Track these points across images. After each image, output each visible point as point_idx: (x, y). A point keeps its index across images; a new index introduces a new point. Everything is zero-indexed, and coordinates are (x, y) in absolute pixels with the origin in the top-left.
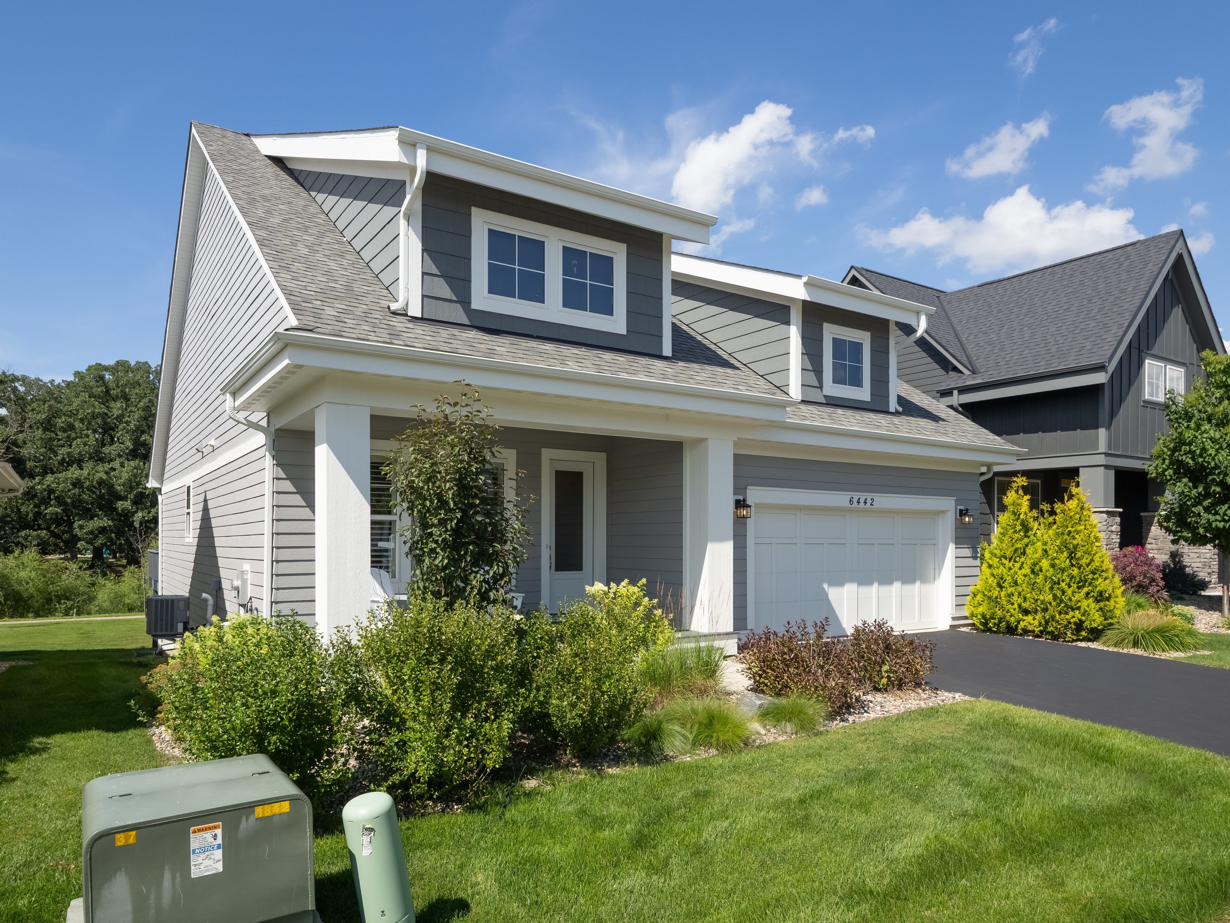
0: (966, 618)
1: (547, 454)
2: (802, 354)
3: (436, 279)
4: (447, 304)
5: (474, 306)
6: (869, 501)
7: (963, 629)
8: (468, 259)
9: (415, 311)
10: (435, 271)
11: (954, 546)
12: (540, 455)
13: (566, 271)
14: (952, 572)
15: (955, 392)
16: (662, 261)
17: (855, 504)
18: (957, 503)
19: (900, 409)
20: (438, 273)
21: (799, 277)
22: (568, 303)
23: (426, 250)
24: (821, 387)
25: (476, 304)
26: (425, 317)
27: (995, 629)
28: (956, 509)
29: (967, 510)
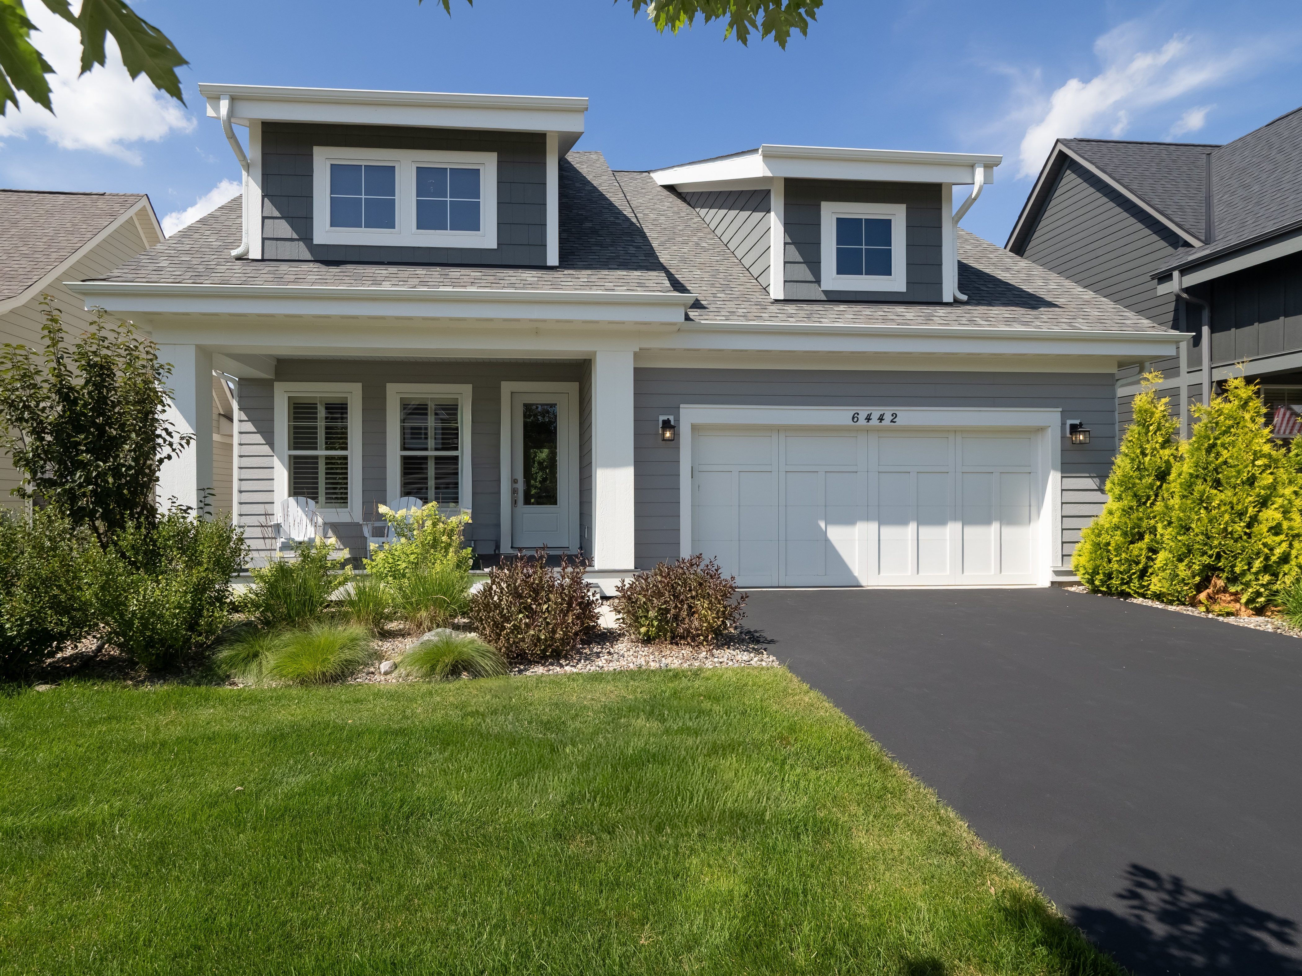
0: (1070, 573)
1: (507, 387)
2: (785, 244)
3: (276, 221)
4: (288, 243)
5: (316, 242)
6: (888, 418)
7: (1073, 589)
8: (309, 197)
9: (255, 253)
10: (277, 214)
11: (1059, 475)
12: (499, 388)
13: (420, 192)
14: (1054, 510)
15: (1176, 274)
16: (545, 163)
17: (862, 421)
18: (1065, 415)
19: (964, 298)
20: (279, 215)
21: (755, 151)
22: (422, 224)
23: (265, 195)
24: (818, 281)
25: (318, 239)
26: (265, 258)
27: (1104, 589)
28: (1063, 424)
29: (1081, 425)
